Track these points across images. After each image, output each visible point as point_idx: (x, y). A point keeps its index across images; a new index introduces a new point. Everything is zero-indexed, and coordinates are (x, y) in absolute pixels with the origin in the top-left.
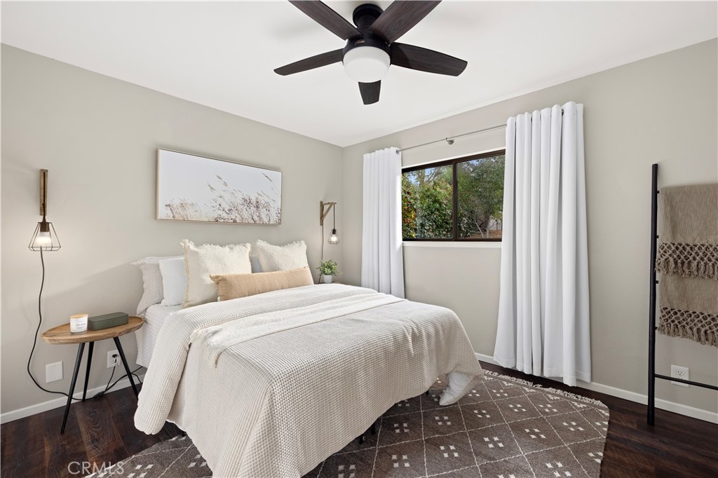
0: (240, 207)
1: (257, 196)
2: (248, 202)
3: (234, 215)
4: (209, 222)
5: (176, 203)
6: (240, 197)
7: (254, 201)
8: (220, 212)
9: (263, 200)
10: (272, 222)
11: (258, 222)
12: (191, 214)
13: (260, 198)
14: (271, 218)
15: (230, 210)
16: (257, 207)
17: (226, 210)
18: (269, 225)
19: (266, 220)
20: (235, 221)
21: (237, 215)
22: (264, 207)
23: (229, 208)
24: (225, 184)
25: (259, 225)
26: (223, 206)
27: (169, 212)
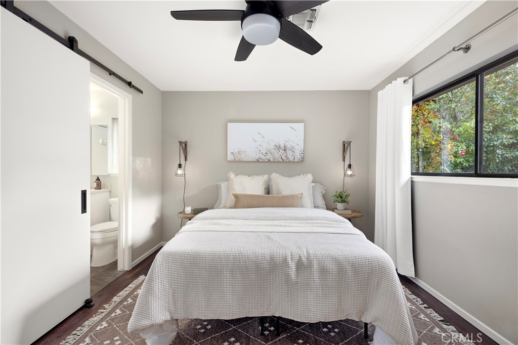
0: (273, 151)
1: (285, 142)
2: (278, 147)
3: (269, 157)
4: (253, 162)
5: (236, 151)
6: (273, 144)
7: (282, 146)
8: (260, 155)
9: (289, 145)
10: (296, 160)
11: (285, 160)
12: (244, 157)
13: (287, 144)
14: (296, 157)
15: (266, 153)
16: (285, 150)
17: (264, 153)
18: (294, 162)
19: (291, 159)
20: (269, 161)
21: (270, 156)
22: (290, 150)
23: (265, 152)
24: (263, 137)
25: (287, 162)
26: (262, 151)
27: (232, 157)
